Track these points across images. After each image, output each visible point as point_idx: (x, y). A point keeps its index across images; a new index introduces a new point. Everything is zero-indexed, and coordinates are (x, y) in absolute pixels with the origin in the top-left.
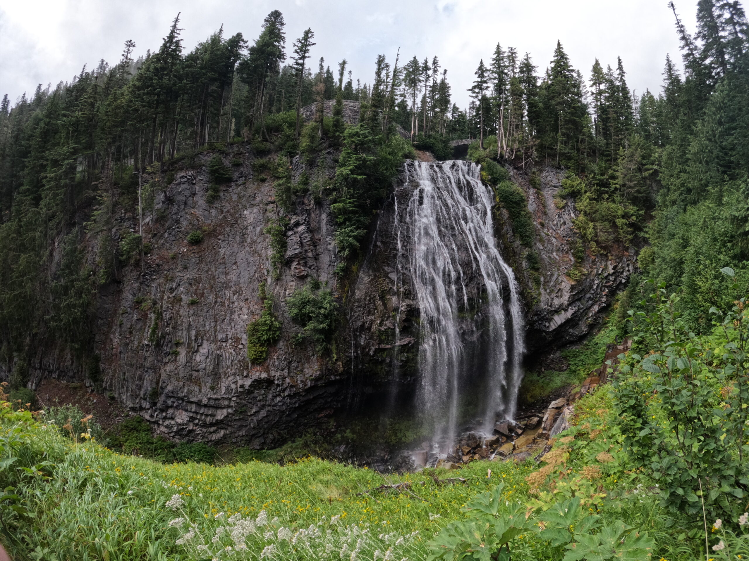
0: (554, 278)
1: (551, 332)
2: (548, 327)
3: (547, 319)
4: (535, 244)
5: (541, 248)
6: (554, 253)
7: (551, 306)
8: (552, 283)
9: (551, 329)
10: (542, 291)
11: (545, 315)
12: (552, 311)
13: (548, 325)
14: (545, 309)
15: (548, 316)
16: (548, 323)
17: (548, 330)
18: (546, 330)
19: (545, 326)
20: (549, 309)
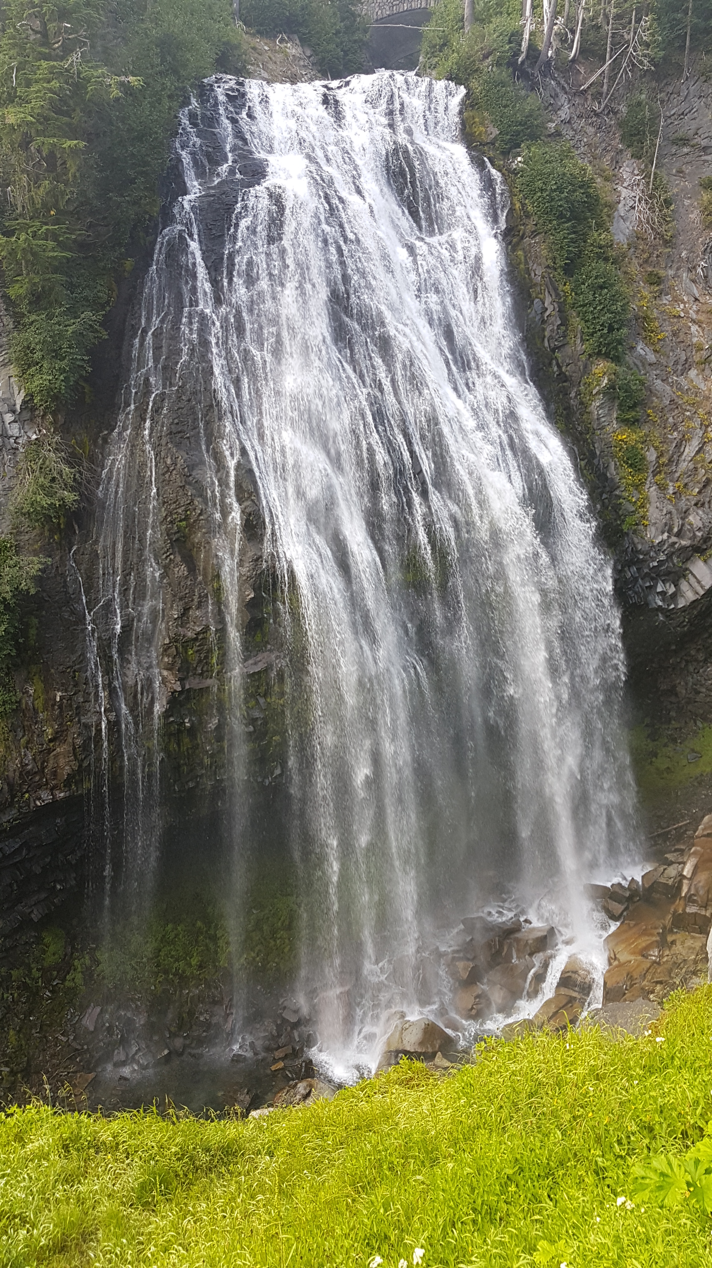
0: (690, 450)
1: (684, 609)
2: (674, 596)
3: (668, 573)
4: (632, 348)
5: (652, 357)
6: (693, 373)
7: (679, 535)
8: (683, 466)
9: (681, 603)
10: (653, 492)
11: (661, 563)
12: (683, 549)
13: (672, 590)
14: (662, 543)
15: (671, 564)
16: (672, 586)
17: (672, 606)
18: (668, 605)
19: (663, 593)
20: (675, 543)
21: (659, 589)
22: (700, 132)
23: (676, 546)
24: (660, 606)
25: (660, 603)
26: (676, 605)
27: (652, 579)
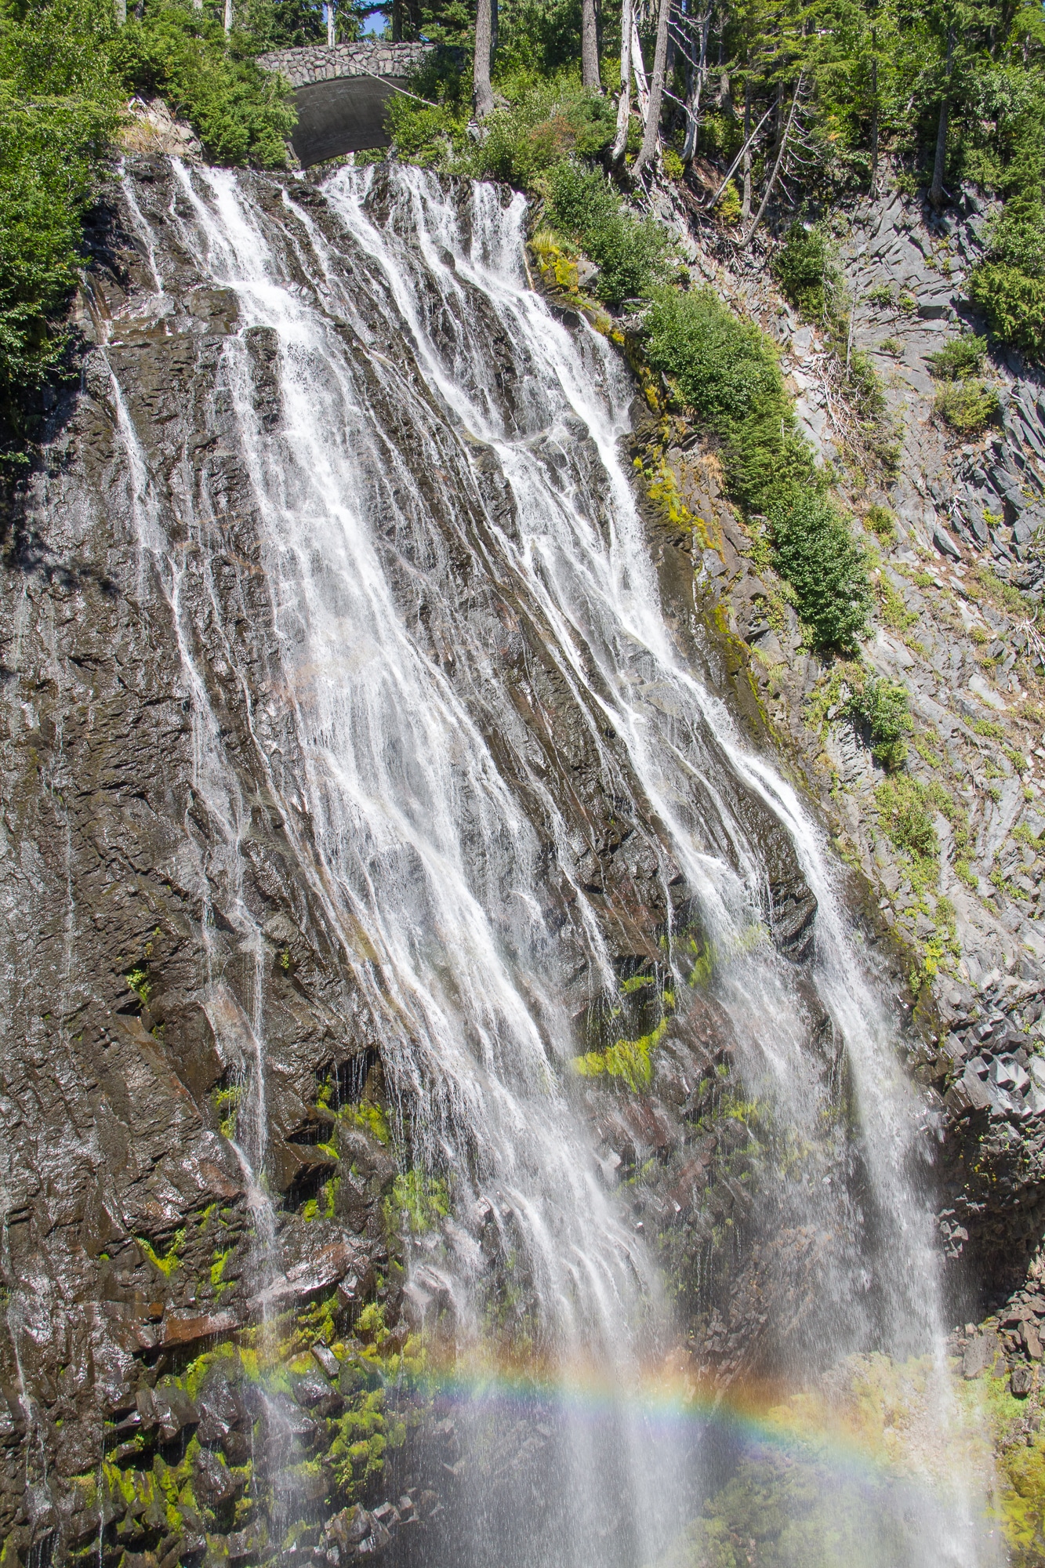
0: (1001, 817)
2: (1027, 1090)
3: (1012, 1047)
4: (869, 638)
7: (1016, 971)
8: (996, 844)
10: (957, 895)
11: (997, 1026)
12: (1027, 997)
13: (1020, 1078)
14: (993, 988)
15: (1012, 1028)
16: (1021, 1070)
17: (1027, 1110)
18: (1022, 1108)
19: (1007, 1085)
20: (1014, 987)
21: (1001, 1079)
22: (913, 282)
23: (1017, 992)
24: (1009, 1111)
25: (1009, 1105)
26: (1034, 1105)
27: (988, 1059)
